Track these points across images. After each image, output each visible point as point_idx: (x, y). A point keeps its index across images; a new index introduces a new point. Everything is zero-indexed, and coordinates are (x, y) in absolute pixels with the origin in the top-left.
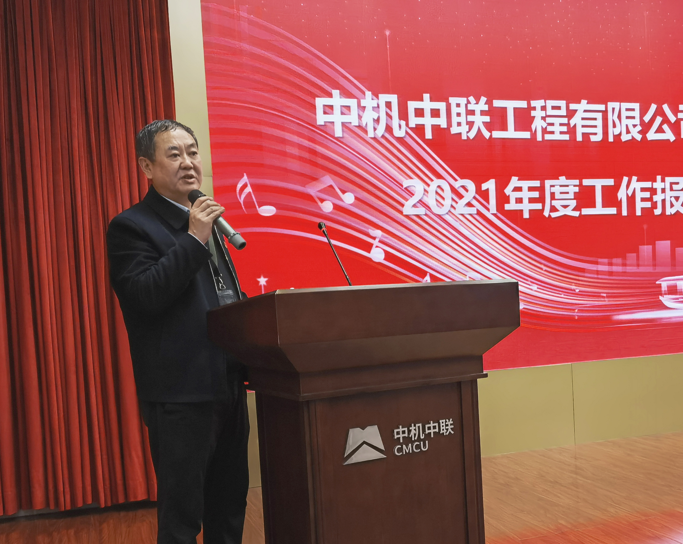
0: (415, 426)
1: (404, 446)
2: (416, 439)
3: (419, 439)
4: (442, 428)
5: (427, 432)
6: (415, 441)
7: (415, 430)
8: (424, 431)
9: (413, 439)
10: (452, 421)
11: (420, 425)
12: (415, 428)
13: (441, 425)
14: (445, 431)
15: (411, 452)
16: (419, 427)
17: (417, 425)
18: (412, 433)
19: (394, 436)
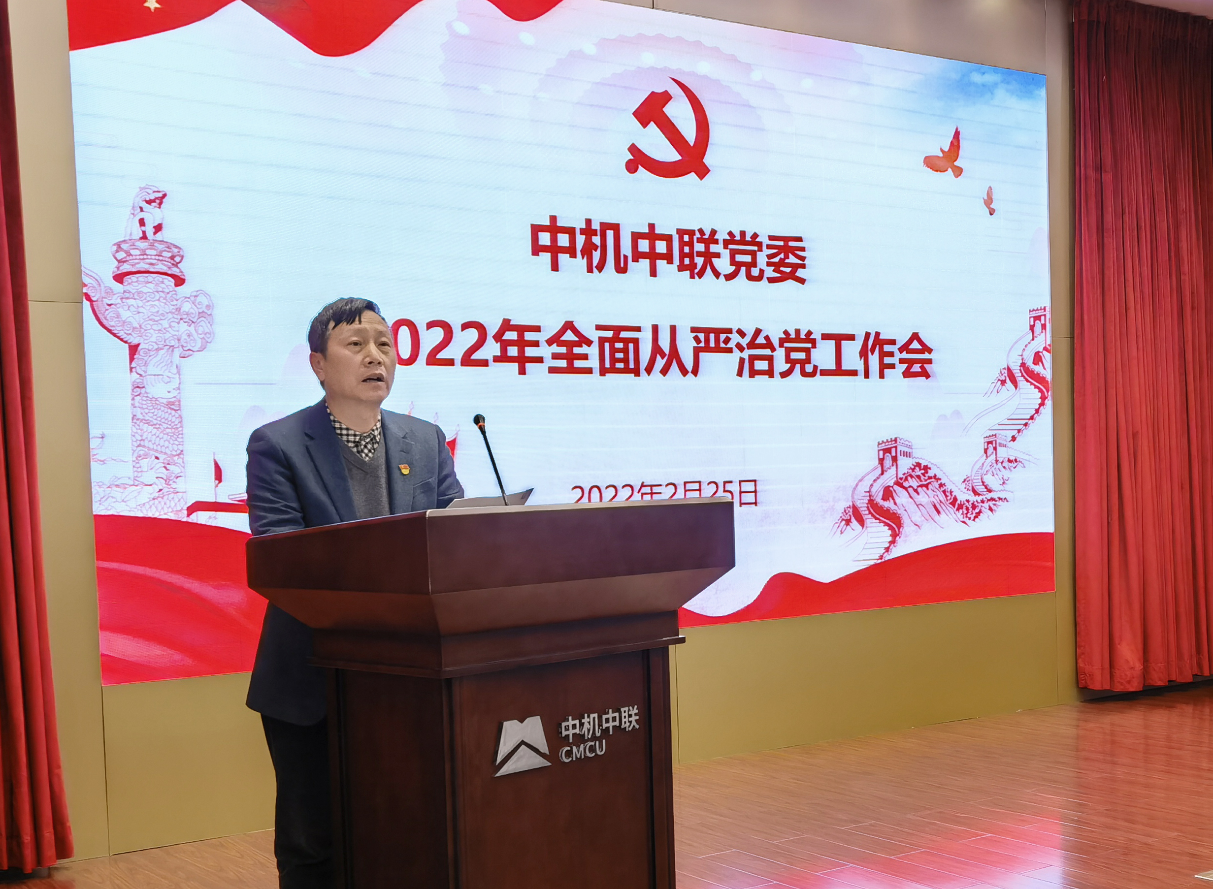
0: (589, 717)
1: (574, 748)
2: (590, 737)
3: (594, 738)
4: (623, 720)
5: (605, 725)
6: (589, 740)
7: (589, 723)
8: (600, 725)
9: (586, 738)
10: (637, 709)
11: (596, 715)
12: (588, 720)
13: (623, 715)
14: (628, 724)
15: (583, 757)
16: (594, 718)
17: (592, 716)
18: (585, 729)
19: (561, 733)
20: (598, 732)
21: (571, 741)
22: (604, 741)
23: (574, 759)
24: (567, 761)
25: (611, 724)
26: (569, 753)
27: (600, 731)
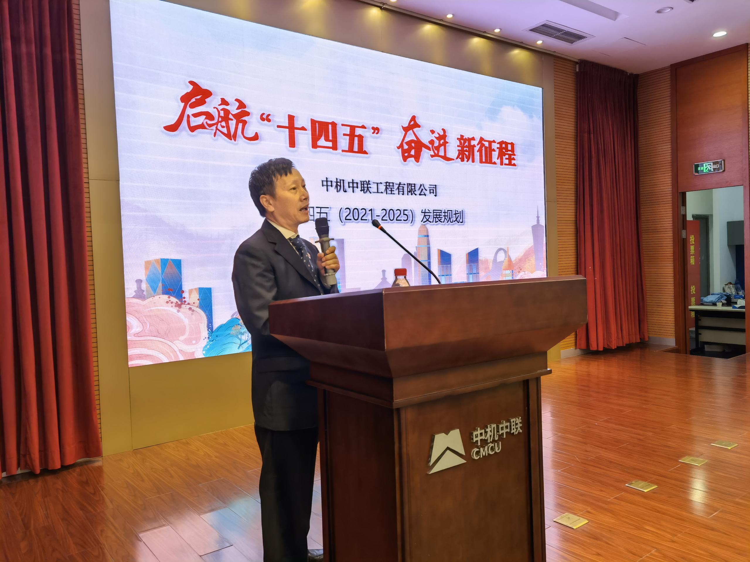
0: (490, 427)
2: (491, 440)
3: (494, 441)
4: (512, 427)
5: (501, 432)
6: (491, 443)
7: (491, 431)
9: (489, 441)
10: (521, 419)
13: (512, 424)
14: (515, 430)
15: (487, 455)
16: (494, 428)
17: (493, 426)
18: (488, 436)
19: (473, 439)
20: (497, 437)
21: (479, 444)
22: (500, 442)
23: (481, 457)
24: (476, 458)
25: (505, 431)
26: (478, 453)
27: (498, 436)
